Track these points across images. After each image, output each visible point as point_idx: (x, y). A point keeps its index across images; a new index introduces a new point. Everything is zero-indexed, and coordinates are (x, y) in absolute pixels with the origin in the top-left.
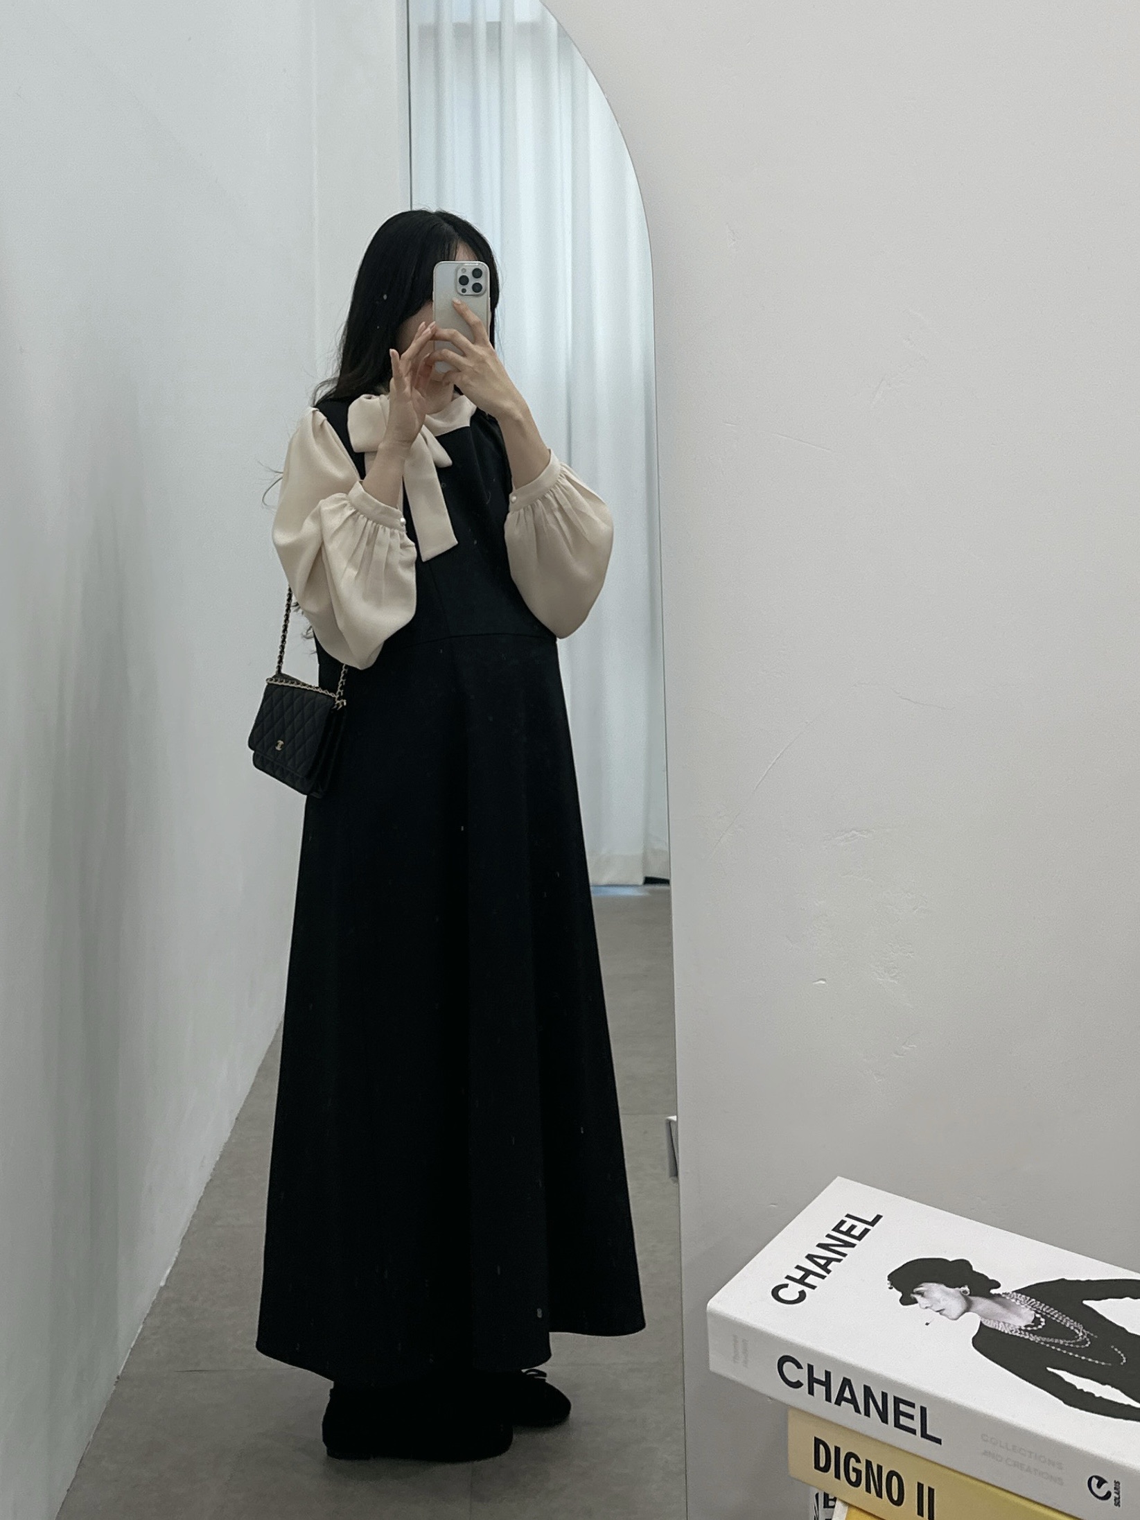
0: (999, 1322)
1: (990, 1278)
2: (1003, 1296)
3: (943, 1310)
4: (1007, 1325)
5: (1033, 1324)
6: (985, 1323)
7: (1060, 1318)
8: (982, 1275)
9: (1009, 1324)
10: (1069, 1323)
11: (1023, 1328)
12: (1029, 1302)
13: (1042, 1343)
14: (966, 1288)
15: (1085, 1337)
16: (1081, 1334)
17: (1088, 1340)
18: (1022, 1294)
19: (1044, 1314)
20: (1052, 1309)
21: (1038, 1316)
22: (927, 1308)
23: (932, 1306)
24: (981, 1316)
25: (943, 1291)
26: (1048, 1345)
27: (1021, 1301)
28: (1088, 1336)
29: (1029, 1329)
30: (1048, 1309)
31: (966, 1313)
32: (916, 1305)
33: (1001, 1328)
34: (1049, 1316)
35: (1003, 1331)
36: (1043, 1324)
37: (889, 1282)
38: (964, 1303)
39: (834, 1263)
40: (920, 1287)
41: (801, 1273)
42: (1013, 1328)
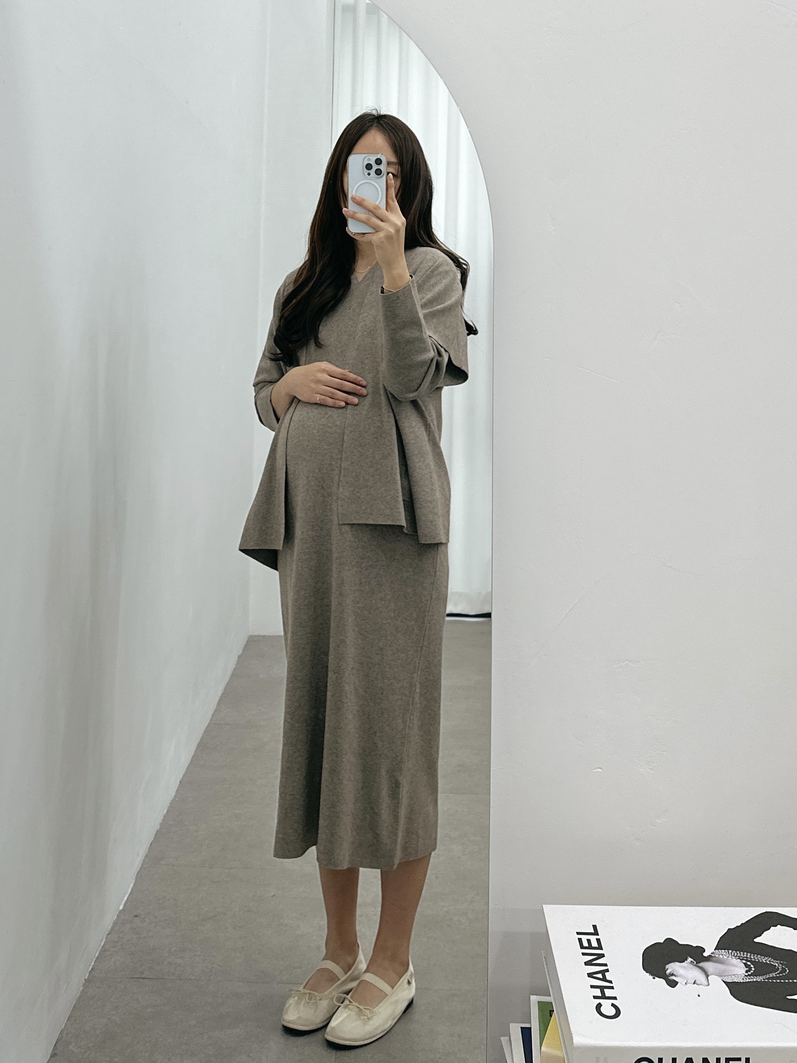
0: (731, 976)
1: (695, 945)
2: (713, 955)
3: (695, 982)
4: (736, 976)
5: (747, 969)
6: (724, 980)
7: (756, 958)
8: (688, 945)
9: (738, 975)
10: (764, 960)
11: (747, 974)
12: (730, 954)
13: (766, 980)
14: (690, 959)
15: (781, 965)
16: (777, 965)
17: (784, 967)
18: (721, 949)
19: (745, 959)
20: (745, 953)
21: (744, 961)
22: (686, 984)
23: (687, 981)
24: (720, 976)
25: (682, 967)
26: (770, 981)
27: (725, 956)
28: (781, 963)
29: (749, 973)
30: (744, 954)
31: (709, 978)
32: (678, 984)
33: (736, 980)
34: (749, 959)
36: (752, 966)
37: (648, 974)
38: (701, 971)
39: (606, 974)
40: (667, 969)
41: (599, 990)
42: (741, 977)
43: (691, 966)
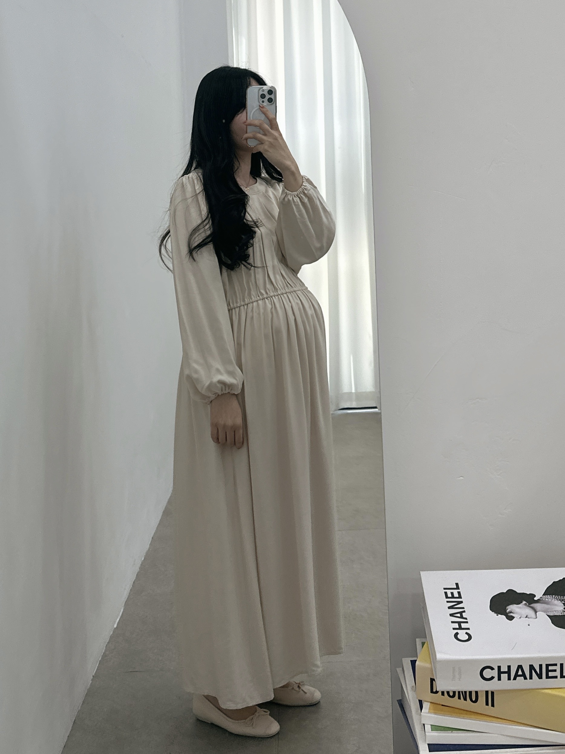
0: (553, 611)
1: (528, 593)
2: (541, 599)
3: (527, 616)
4: (556, 611)
6: (548, 614)
8: (523, 593)
9: (558, 611)
11: (564, 610)
12: (553, 597)
14: (524, 602)
18: (547, 595)
19: (564, 600)
21: (563, 602)
22: (520, 618)
23: (521, 616)
24: (544, 612)
25: (517, 607)
27: (550, 599)
30: (563, 598)
31: (537, 613)
32: (515, 619)
33: (556, 614)
35: (559, 615)
37: (493, 613)
38: (531, 609)
39: (463, 614)
40: (507, 609)
41: (457, 624)
42: (560, 612)
43: (524, 606)
